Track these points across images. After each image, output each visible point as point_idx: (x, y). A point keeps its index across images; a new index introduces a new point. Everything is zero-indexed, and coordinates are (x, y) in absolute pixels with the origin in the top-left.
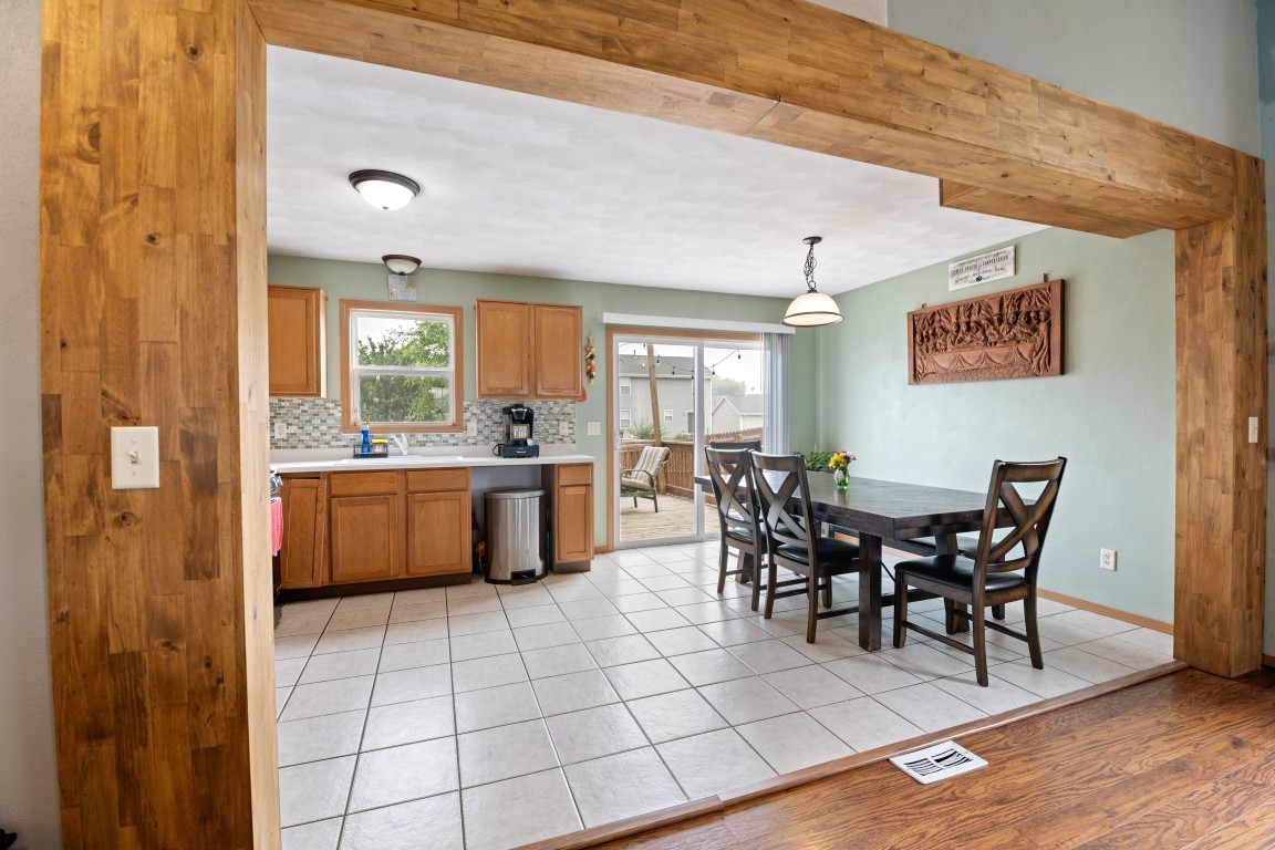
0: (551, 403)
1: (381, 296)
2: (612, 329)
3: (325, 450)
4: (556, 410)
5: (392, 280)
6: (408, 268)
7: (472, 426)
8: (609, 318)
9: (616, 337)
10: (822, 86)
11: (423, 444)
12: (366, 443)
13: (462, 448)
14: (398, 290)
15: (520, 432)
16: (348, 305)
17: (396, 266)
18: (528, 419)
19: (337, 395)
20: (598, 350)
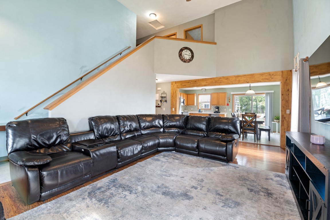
0: (223, 106)
1: (202, 93)
2: (233, 95)
3: (196, 111)
4: (224, 107)
5: (203, 91)
6: (204, 90)
7: (212, 109)
8: (232, 93)
9: (234, 96)
10: (209, 84)
11: (206, 111)
12: (200, 111)
13: (211, 112)
14: (204, 92)
15: (217, 110)
16: (199, 95)
17: (203, 90)
18: (218, 108)
19: (197, 105)
20: (231, 98)
